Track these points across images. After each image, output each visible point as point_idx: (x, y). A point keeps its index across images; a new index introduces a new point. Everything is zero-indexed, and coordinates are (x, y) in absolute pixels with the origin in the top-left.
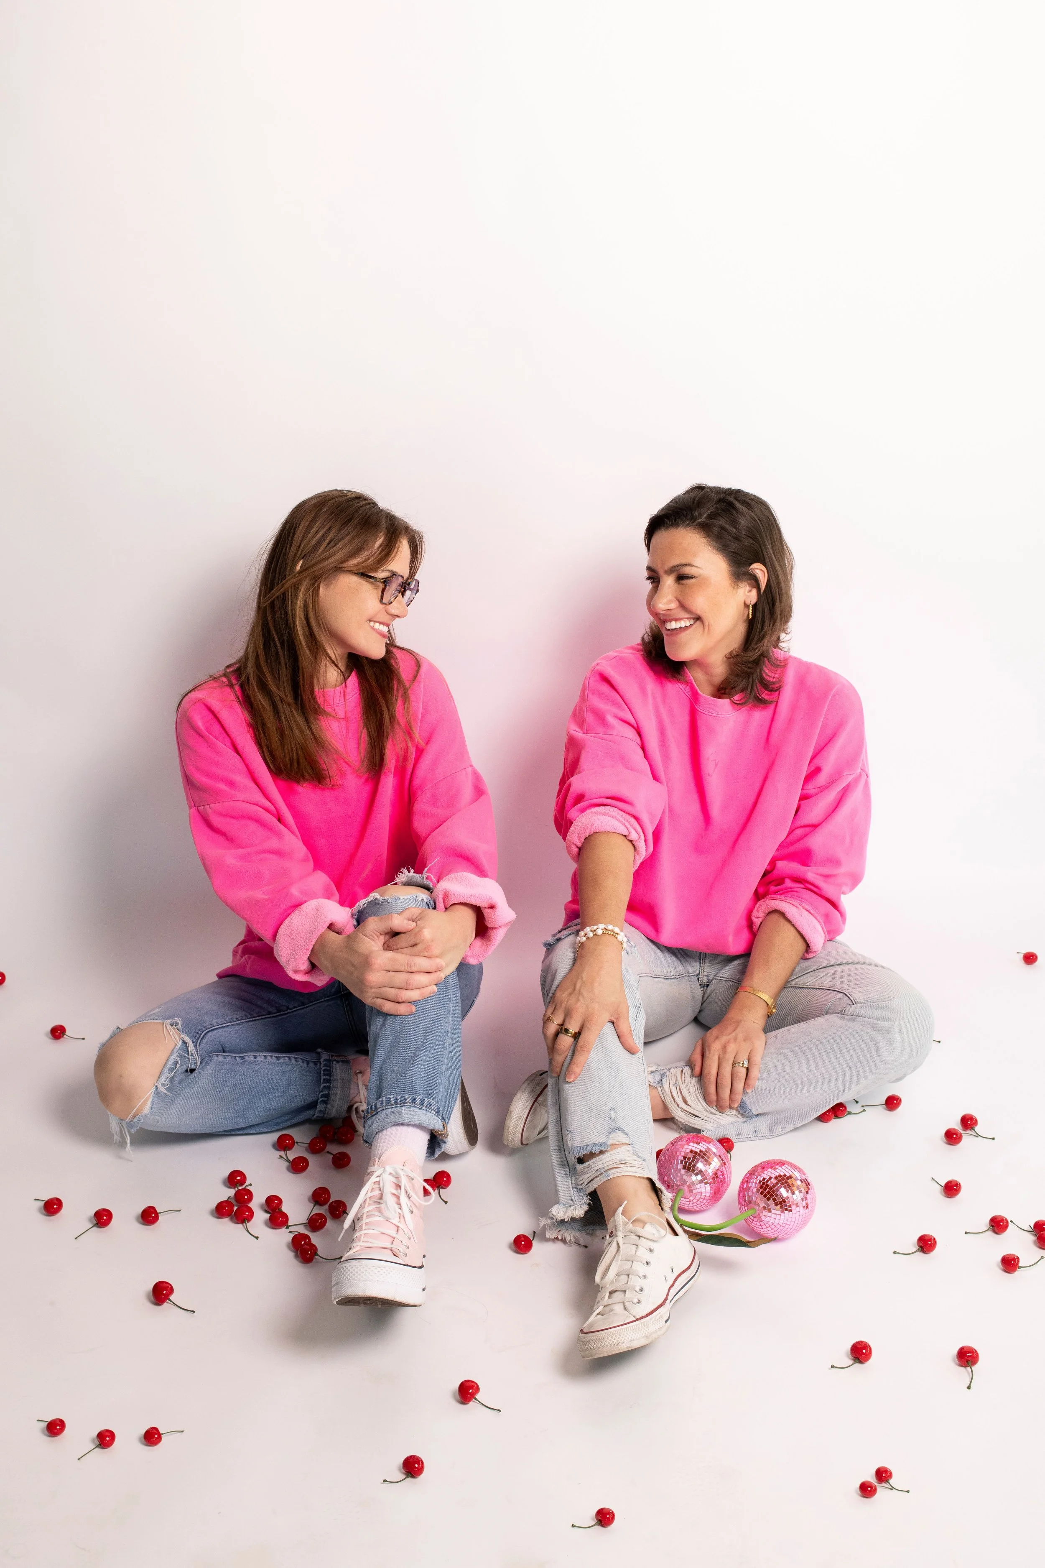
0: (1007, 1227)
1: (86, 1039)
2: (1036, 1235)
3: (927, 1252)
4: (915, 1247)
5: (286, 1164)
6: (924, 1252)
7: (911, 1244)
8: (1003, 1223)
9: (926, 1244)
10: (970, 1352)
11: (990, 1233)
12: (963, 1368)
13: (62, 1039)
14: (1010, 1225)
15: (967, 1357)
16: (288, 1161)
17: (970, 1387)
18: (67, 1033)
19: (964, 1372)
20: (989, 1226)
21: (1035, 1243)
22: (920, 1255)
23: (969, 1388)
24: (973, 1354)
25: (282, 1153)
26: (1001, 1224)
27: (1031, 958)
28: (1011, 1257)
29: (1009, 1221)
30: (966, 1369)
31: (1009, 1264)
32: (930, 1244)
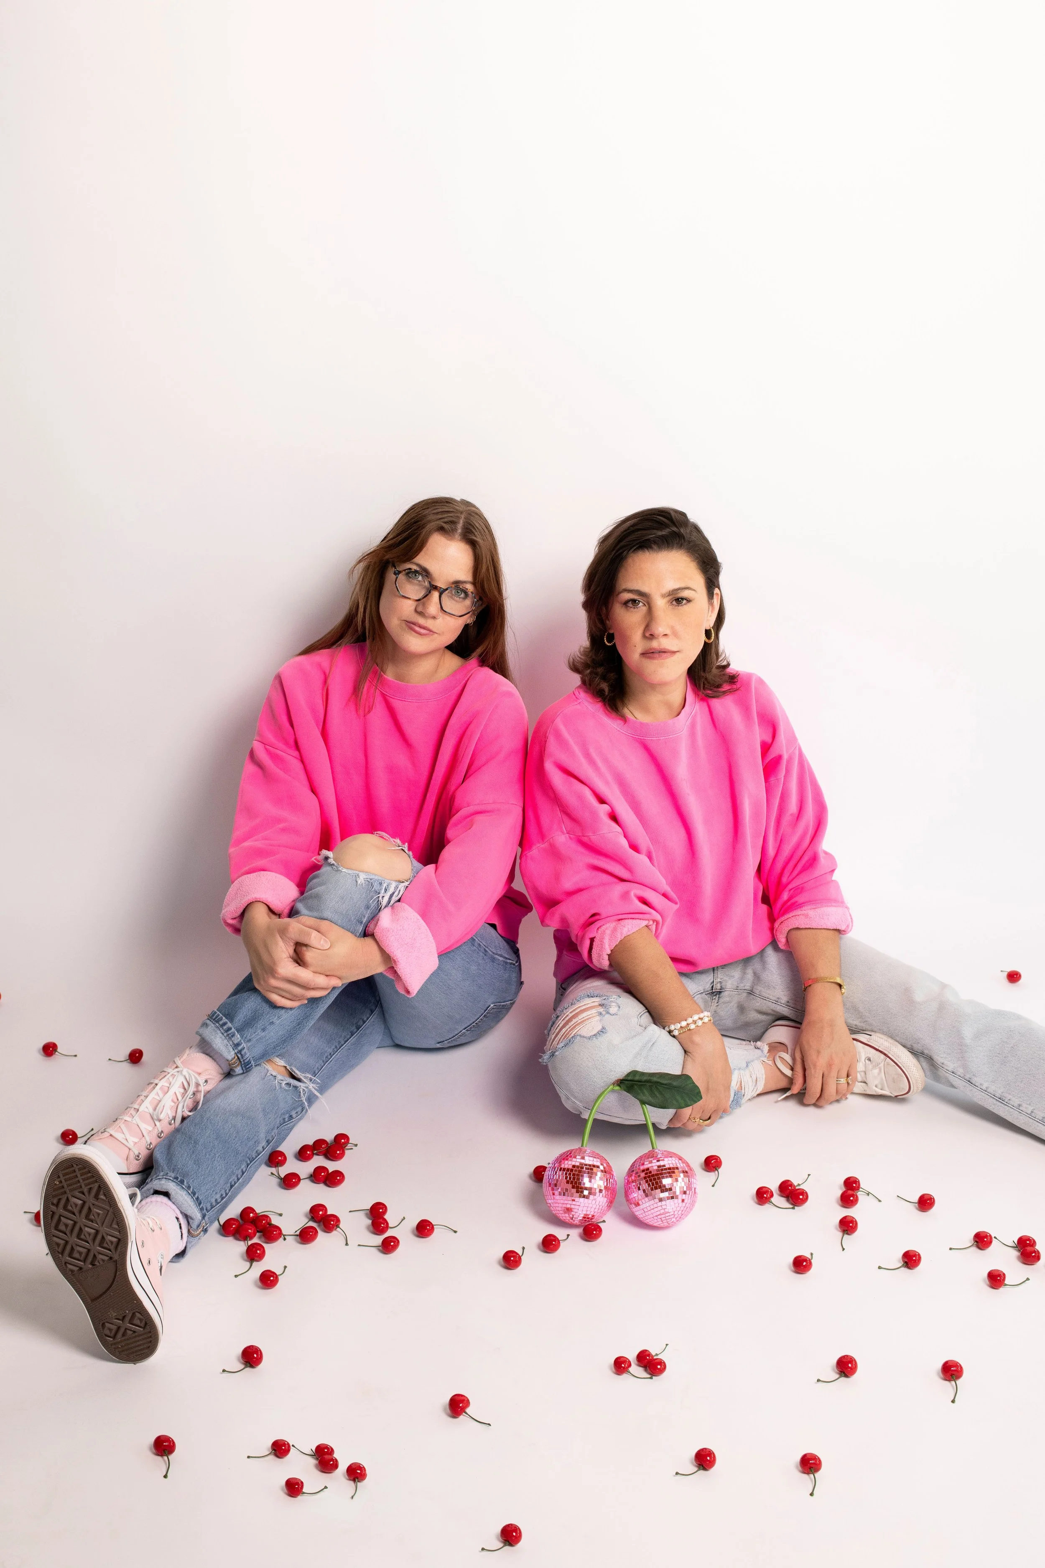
0: (991, 1242)
1: (78, 1056)
2: (1019, 1251)
3: (911, 1268)
4: (899, 1261)
5: (277, 1180)
6: (909, 1268)
7: (896, 1259)
8: (987, 1239)
9: (911, 1260)
10: (954, 1366)
11: (974, 1249)
12: (947, 1383)
13: (54, 1056)
14: (994, 1241)
15: (951, 1371)
16: (279, 1177)
17: (955, 1401)
18: (59, 1050)
19: (948, 1386)
20: (973, 1242)
21: (1018, 1258)
22: (905, 1270)
23: (953, 1401)
24: (957, 1368)
25: (273, 1170)
26: (985, 1239)
27: (1015, 976)
28: (997, 1273)
29: (993, 1237)
30: (950, 1383)
31: (996, 1279)
32: (915, 1260)
